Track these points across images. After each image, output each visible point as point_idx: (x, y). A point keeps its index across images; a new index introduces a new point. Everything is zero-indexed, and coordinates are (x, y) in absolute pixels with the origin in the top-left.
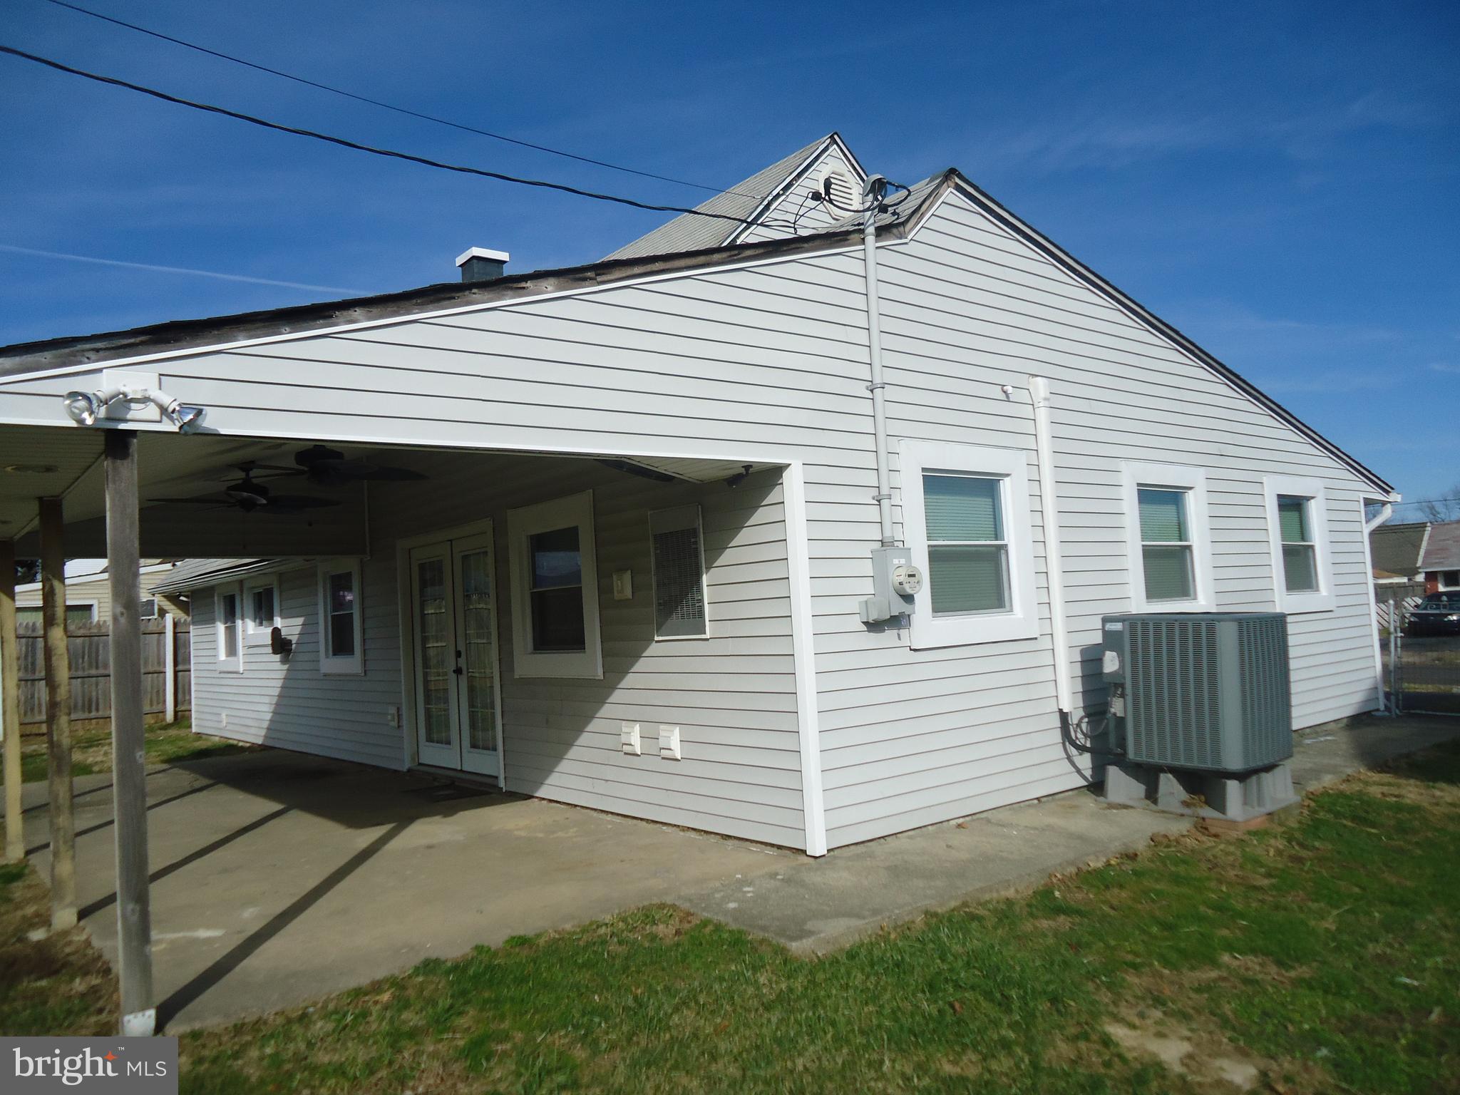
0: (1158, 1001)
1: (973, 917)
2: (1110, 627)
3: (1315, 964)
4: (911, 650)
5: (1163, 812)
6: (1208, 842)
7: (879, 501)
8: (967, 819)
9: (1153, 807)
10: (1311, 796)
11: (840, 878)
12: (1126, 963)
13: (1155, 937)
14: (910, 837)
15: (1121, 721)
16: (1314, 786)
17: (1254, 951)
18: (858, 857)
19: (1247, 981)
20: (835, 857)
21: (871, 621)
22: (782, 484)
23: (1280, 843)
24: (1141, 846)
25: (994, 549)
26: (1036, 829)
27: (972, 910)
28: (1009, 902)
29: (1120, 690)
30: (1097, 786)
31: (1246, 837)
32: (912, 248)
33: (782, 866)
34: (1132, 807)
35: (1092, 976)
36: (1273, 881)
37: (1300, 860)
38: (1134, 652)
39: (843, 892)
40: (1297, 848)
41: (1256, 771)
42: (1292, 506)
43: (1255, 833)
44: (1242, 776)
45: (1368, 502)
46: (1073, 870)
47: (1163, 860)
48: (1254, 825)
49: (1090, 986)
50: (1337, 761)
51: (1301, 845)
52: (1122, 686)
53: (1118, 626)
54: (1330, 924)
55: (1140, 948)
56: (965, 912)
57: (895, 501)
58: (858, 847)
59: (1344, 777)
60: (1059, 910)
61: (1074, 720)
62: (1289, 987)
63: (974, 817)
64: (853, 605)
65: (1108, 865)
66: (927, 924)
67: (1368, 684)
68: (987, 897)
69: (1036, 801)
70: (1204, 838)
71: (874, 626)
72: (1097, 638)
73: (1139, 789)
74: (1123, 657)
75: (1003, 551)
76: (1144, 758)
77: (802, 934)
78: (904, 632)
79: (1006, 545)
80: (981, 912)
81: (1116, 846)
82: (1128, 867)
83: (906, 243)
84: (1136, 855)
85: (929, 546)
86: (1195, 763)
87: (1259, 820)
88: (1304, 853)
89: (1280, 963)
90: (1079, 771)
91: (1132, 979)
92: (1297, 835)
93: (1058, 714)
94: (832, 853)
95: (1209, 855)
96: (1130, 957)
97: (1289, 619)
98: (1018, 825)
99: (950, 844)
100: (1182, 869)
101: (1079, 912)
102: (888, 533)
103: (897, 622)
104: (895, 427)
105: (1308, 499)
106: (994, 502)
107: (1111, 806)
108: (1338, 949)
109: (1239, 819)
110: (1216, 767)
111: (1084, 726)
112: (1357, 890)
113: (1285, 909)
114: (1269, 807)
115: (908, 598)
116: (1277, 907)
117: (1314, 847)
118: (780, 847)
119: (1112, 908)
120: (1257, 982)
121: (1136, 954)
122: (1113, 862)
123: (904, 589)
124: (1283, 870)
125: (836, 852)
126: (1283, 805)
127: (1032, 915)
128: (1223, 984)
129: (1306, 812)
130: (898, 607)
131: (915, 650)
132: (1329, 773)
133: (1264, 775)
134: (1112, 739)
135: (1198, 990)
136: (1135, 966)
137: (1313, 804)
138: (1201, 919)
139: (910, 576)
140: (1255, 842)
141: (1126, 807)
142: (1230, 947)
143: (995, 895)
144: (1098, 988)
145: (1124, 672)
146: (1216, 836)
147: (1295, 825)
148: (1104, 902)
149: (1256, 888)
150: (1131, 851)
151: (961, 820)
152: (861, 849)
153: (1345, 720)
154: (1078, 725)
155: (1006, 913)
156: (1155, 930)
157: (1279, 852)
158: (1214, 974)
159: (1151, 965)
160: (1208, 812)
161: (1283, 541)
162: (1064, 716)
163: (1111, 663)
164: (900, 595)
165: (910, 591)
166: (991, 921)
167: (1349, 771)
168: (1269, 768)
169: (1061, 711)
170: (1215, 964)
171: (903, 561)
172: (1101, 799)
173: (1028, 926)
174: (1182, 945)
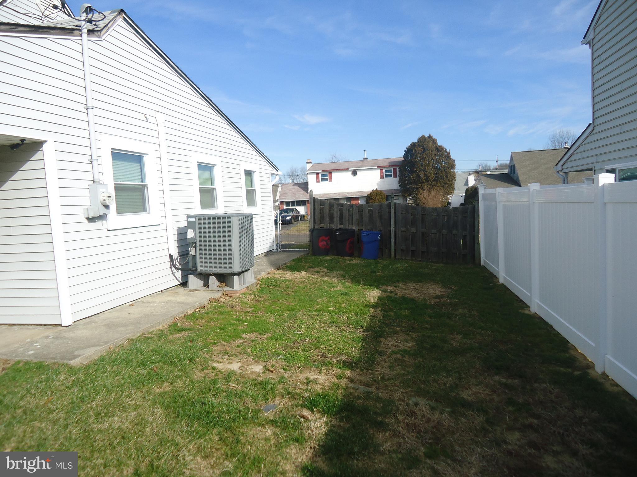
0: (226, 353)
1: (148, 338)
2: (190, 219)
3: (271, 332)
4: (108, 230)
5: (211, 290)
6: (228, 299)
7: (92, 162)
8: (133, 302)
9: (207, 289)
10: (258, 280)
11: (82, 333)
12: (212, 343)
13: (219, 333)
14: (110, 312)
15: (194, 257)
16: (259, 277)
17: (252, 332)
18: (88, 323)
19: (252, 341)
20: (77, 325)
21: (90, 217)
22: (43, 150)
23: (252, 297)
24: (206, 303)
25: (141, 186)
26: (164, 302)
27: (147, 335)
28: (162, 331)
29: (194, 244)
30: (184, 284)
31: (241, 296)
32: (104, 43)
33: (51, 332)
34: (199, 290)
35: (201, 349)
36: (253, 309)
37: (259, 301)
38: (200, 229)
39: (87, 338)
40: (257, 297)
41: (243, 272)
42: (249, 174)
43: (244, 294)
44: (238, 274)
45: (272, 174)
46: (183, 315)
47: (215, 307)
48: (242, 292)
49: (201, 353)
50: (264, 267)
51: (258, 296)
52: (195, 243)
53: (193, 219)
54: (272, 320)
55: (215, 338)
56: (144, 337)
57: (99, 162)
58: (87, 319)
59: (268, 272)
60: (182, 330)
61: (175, 258)
62: (266, 340)
63: (136, 301)
64: (81, 210)
65: (195, 312)
66: (129, 344)
67: (271, 241)
68: (152, 330)
69: (160, 292)
70: (227, 298)
71: (91, 220)
72: (185, 224)
73: (201, 283)
74: (196, 231)
75: (145, 187)
76: (204, 271)
77: (74, 357)
78: (104, 222)
79: (147, 185)
80: (150, 336)
81: (197, 304)
82: (203, 311)
83: (101, 41)
84: (205, 307)
85: (114, 184)
86: (223, 271)
87: (244, 289)
88: (260, 299)
89: (260, 334)
90: (177, 279)
91: (214, 348)
92: (257, 293)
93: (169, 256)
94: (74, 324)
95: (230, 303)
96: (212, 341)
97: (254, 216)
98: (156, 302)
99: (129, 313)
100: (222, 310)
101: (189, 329)
102: (96, 178)
103: (102, 217)
104: (99, 128)
105: (254, 172)
106: (141, 166)
107: (191, 291)
108: (277, 326)
109: (239, 290)
110: (230, 271)
111: (179, 260)
112: (278, 308)
113: (258, 317)
114: (247, 285)
115: (107, 207)
116: (255, 317)
117: (262, 296)
118: (45, 325)
119: (201, 326)
120: (256, 341)
121: (214, 340)
122: (197, 311)
123: (106, 203)
124: (255, 305)
125: (76, 323)
126: (251, 283)
127: (171, 333)
128: (245, 344)
129: (258, 285)
130: (103, 211)
131: (110, 230)
132: (263, 271)
133: (245, 273)
134: (191, 264)
135: (238, 347)
136: (215, 344)
137: (260, 282)
138: (233, 325)
139: (109, 197)
140: (244, 297)
141: (197, 290)
142: (244, 332)
143: (154, 329)
144: (204, 353)
145: (196, 237)
146: (230, 297)
147: (255, 290)
148: (197, 325)
149: (248, 312)
150: (203, 306)
151: (131, 303)
152: (87, 320)
153: (264, 254)
154: (177, 259)
155: (161, 334)
156: (218, 330)
157: (252, 300)
158: (242, 341)
159: (220, 342)
160: (227, 289)
161: (246, 187)
162: (171, 257)
163: (190, 234)
164: (104, 206)
165: (108, 204)
166: (156, 339)
167: (269, 270)
168: (246, 271)
169: (170, 254)
170: (241, 338)
171: (104, 190)
172: (186, 288)
173: (171, 337)
174: (229, 334)
